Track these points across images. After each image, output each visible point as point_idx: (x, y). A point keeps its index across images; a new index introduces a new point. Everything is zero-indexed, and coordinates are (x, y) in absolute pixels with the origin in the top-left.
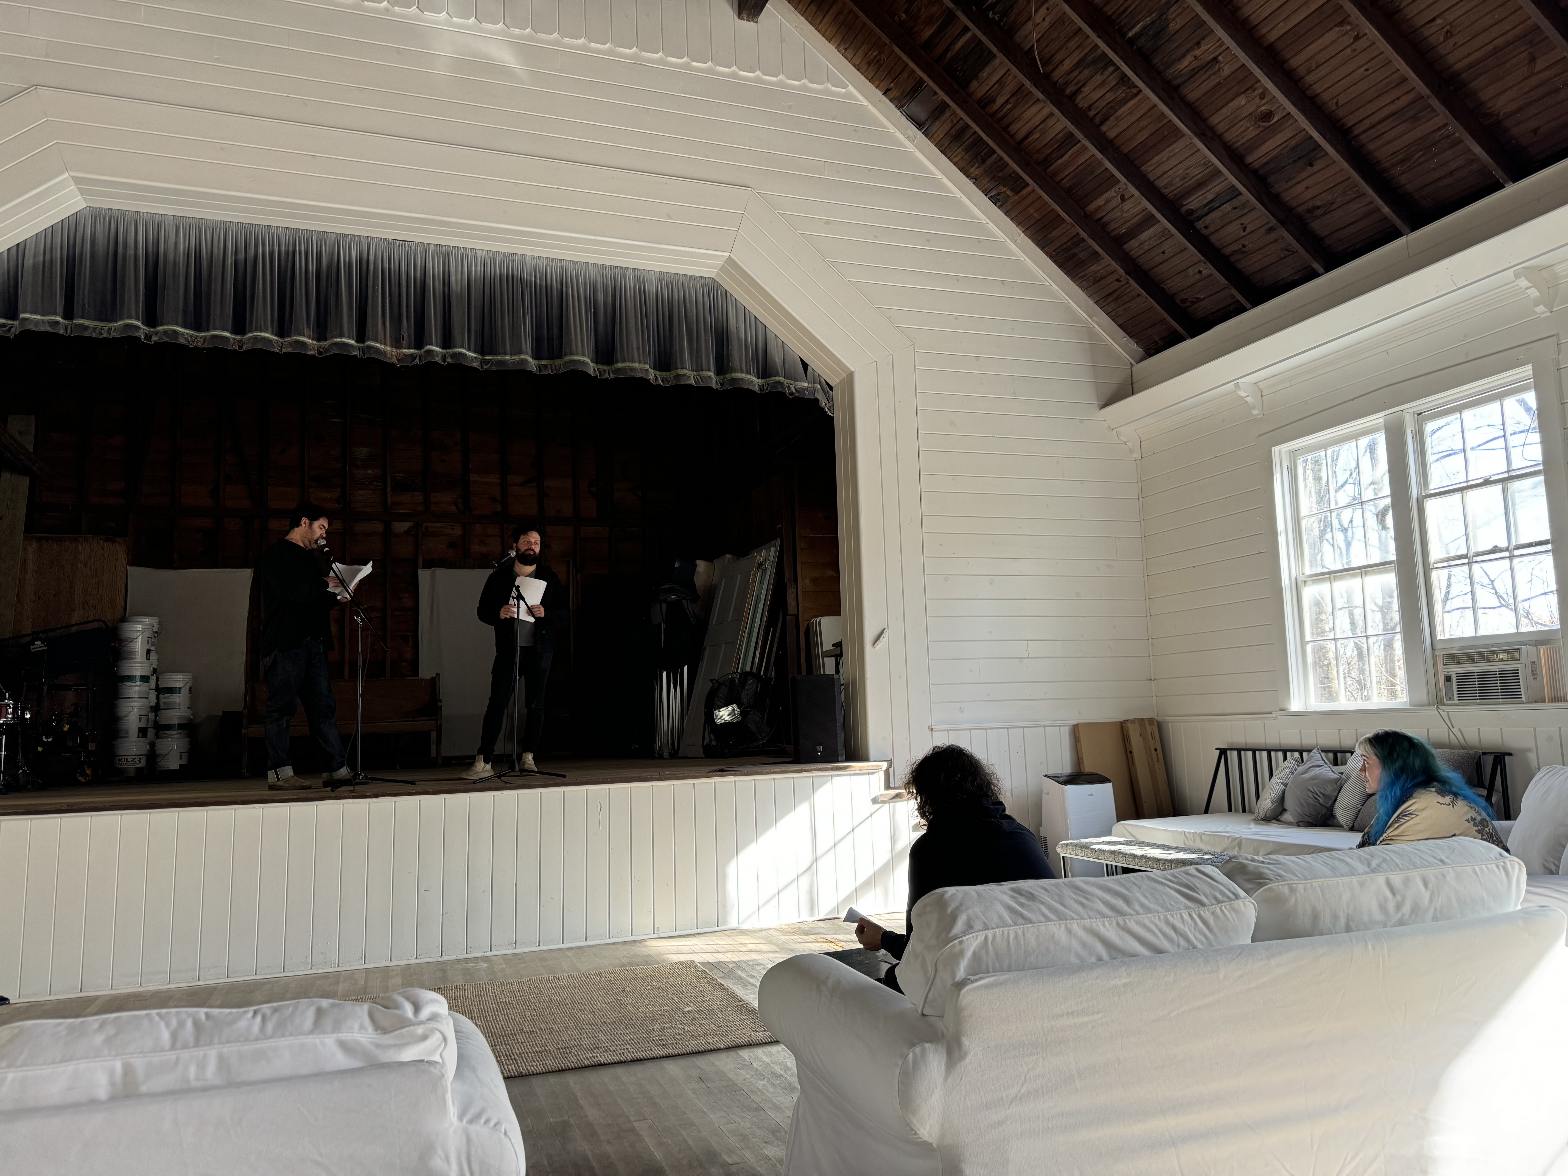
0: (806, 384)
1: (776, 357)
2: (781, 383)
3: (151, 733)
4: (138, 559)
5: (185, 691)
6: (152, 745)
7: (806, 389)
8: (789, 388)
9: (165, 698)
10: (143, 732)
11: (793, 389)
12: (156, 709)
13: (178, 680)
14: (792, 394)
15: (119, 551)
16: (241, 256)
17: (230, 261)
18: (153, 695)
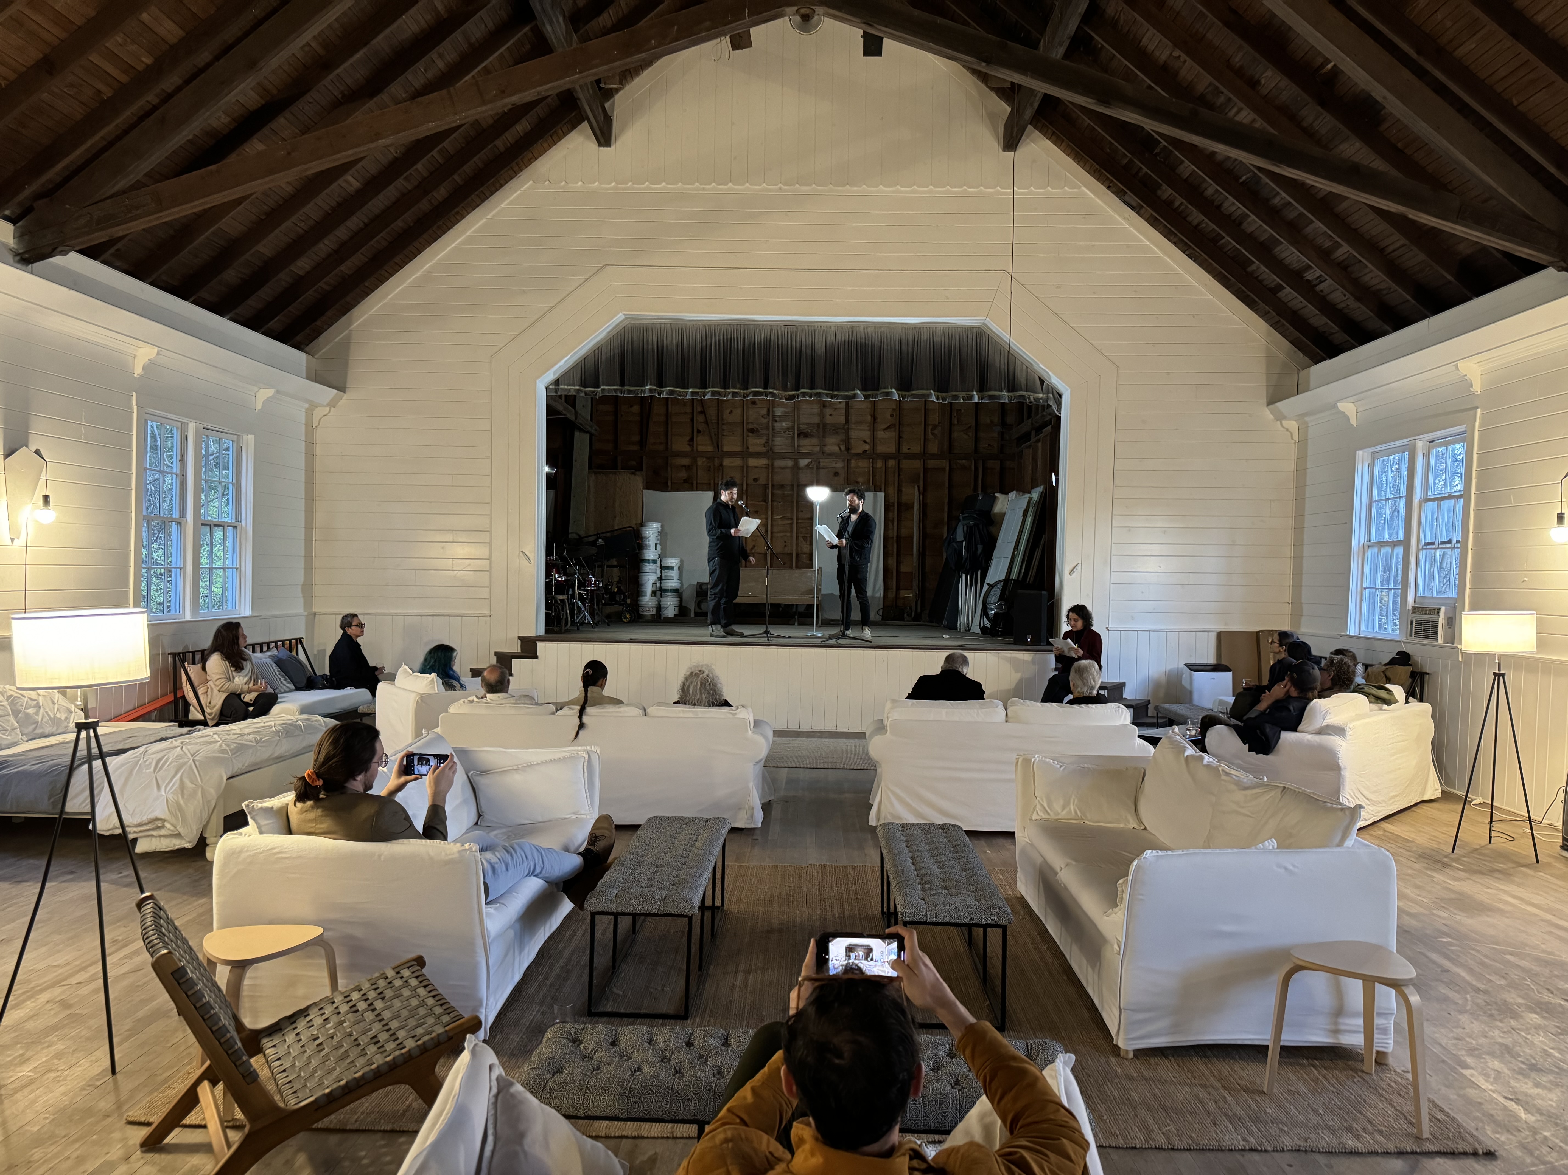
0: (1041, 395)
1: (1021, 377)
2: (1023, 396)
3: (658, 593)
4: (649, 486)
5: (676, 569)
6: (659, 601)
7: (1041, 398)
8: (1029, 398)
9: (665, 573)
10: (654, 593)
11: (1032, 399)
12: (661, 579)
13: (672, 562)
14: (1031, 402)
15: (638, 481)
16: (704, 344)
17: (698, 348)
18: (659, 570)
